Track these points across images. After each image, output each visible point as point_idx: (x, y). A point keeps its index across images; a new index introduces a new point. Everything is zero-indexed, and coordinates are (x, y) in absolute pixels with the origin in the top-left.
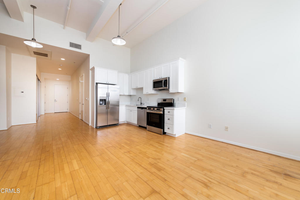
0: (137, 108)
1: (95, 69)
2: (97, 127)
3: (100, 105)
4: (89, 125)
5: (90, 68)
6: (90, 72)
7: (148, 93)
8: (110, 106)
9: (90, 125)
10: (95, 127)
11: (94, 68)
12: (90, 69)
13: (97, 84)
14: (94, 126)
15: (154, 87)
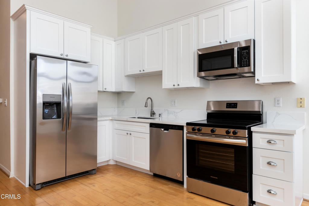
0: (148, 125)
1: (28, 12)
2: (34, 184)
3: (44, 118)
4: (9, 176)
5: (12, 13)
6: (12, 24)
7: (180, 86)
8: (73, 121)
9: (12, 174)
10: (27, 185)
11: (26, 10)
12: (13, 16)
13: (33, 57)
14: (25, 183)
15: (201, 69)
